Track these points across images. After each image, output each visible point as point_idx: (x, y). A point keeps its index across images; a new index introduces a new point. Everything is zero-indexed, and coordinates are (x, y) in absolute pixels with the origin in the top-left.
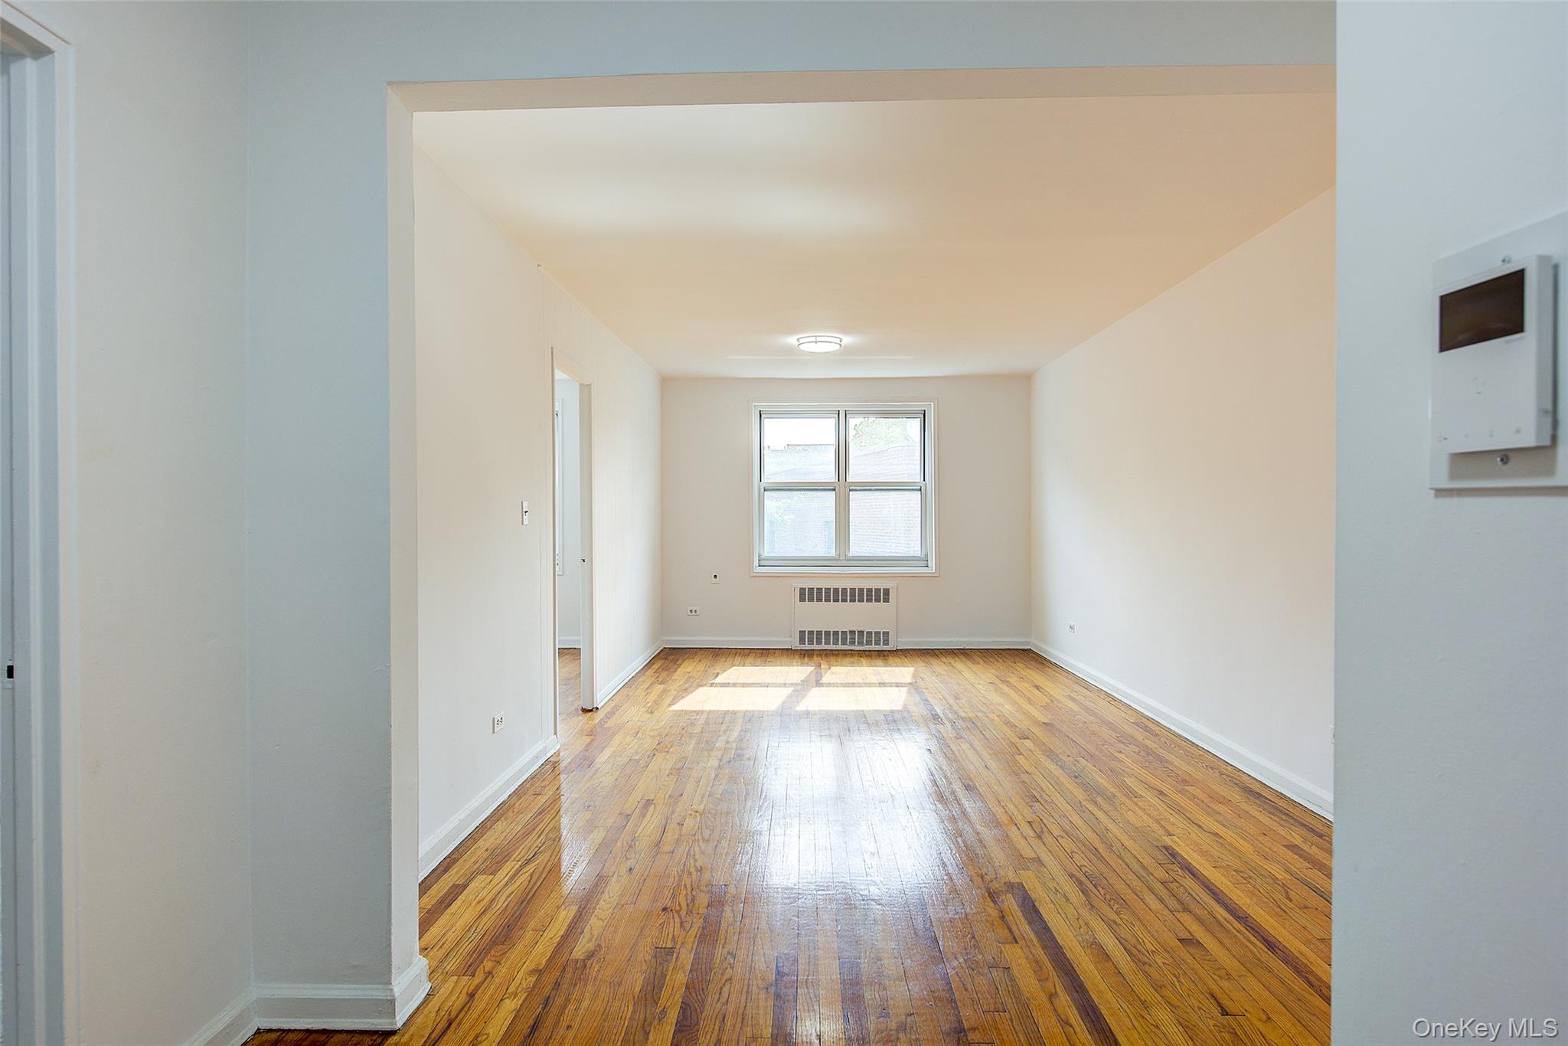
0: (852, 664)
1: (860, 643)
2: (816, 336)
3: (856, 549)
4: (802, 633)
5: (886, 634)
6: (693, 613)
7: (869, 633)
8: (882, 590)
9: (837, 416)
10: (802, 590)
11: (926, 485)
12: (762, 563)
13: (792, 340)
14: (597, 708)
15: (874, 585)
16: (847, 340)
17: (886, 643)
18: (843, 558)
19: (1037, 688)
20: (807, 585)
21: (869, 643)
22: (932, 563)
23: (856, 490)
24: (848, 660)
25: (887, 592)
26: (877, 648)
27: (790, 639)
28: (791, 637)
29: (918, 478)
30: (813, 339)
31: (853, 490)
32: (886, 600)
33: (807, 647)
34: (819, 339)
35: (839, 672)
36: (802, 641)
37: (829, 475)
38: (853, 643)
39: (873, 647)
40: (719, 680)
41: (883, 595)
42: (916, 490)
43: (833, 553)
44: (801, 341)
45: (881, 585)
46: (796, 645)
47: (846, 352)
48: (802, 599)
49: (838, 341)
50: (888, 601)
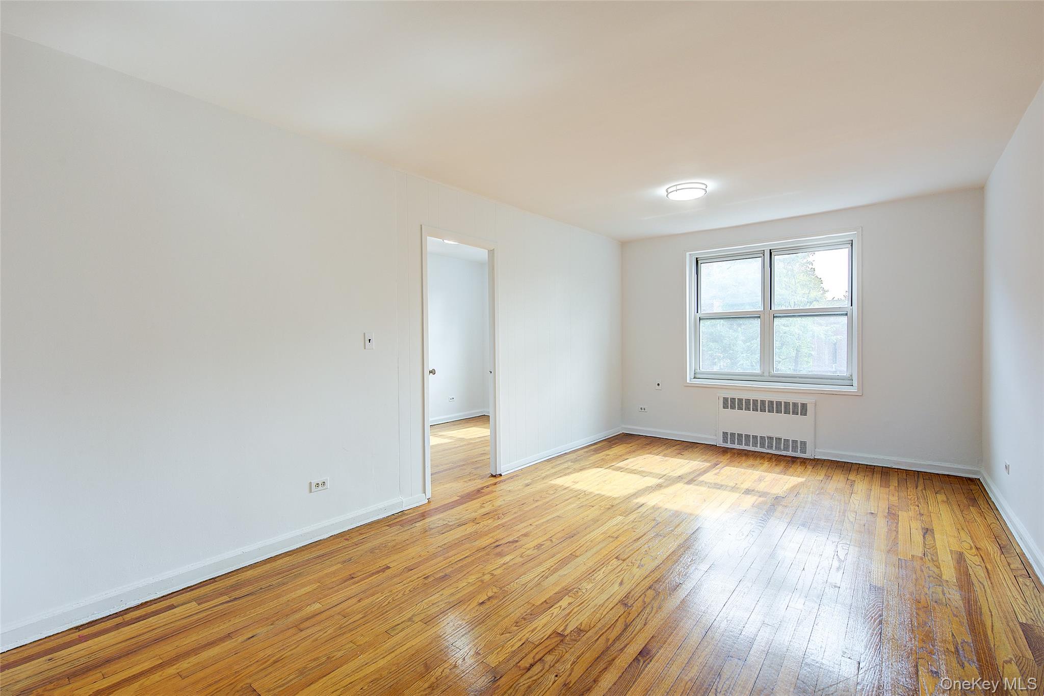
1: (778, 448)
2: (676, 185)
3: (783, 367)
4: (725, 434)
5: (804, 443)
6: (643, 410)
7: (788, 441)
8: (799, 404)
9: (763, 255)
10: (725, 400)
11: (852, 309)
12: (698, 376)
13: (661, 191)
14: (501, 475)
15: (791, 399)
16: (712, 185)
17: (804, 450)
18: (766, 374)
20: (729, 395)
21: (786, 449)
22: (855, 383)
23: (780, 317)
25: (804, 406)
26: (794, 454)
27: (715, 438)
28: (716, 436)
30: (677, 188)
31: (777, 317)
33: (729, 445)
34: (679, 187)
36: (725, 441)
37: (755, 304)
38: (770, 447)
39: (787, 453)
40: (621, 464)
41: (803, 410)
42: (843, 315)
43: (757, 370)
44: (669, 191)
45: (800, 400)
46: (720, 443)
48: (725, 406)
49: (704, 187)
50: (805, 414)
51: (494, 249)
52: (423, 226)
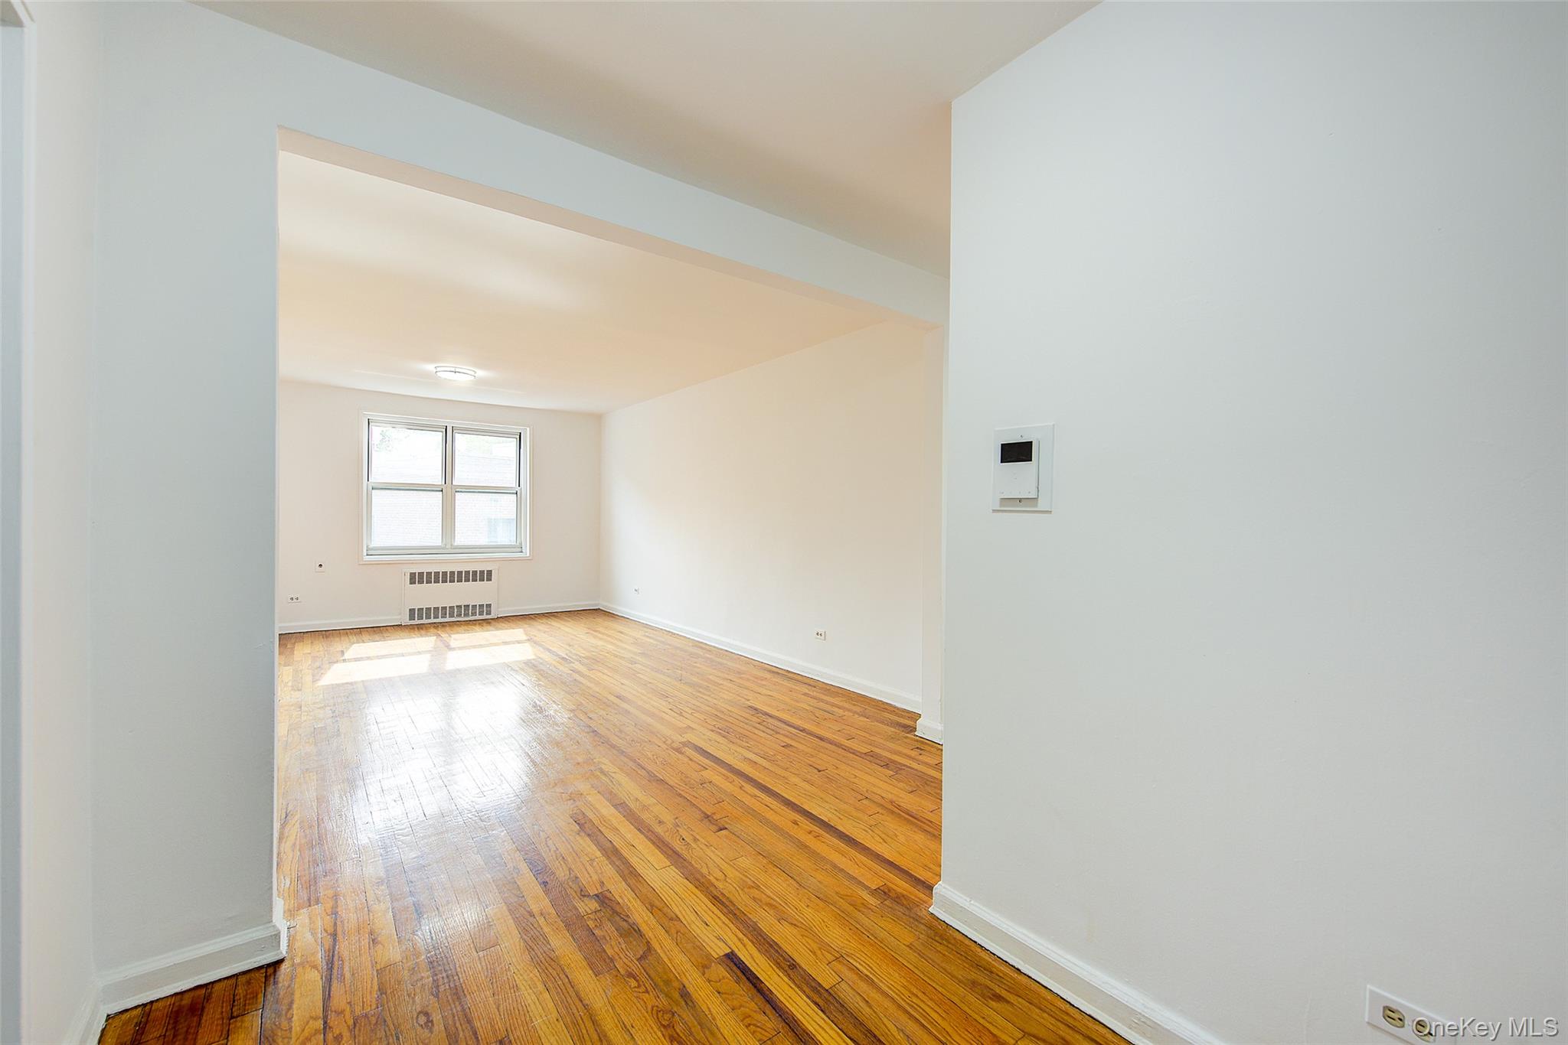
0: (467, 631)
1: (467, 615)
2: (451, 367)
3: (462, 538)
4: (412, 611)
5: (489, 606)
6: (295, 601)
7: (474, 607)
8: (486, 572)
9: (444, 431)
10: (413, 575)
11: (521, 489)
12: (370, 552)
13: (430, 367)
15: (479, 567)
16: (481, 373)
17: (489, 613)
18: (449, 547)
19: (621, 633)
20: (417, 570)
21: (474, 614)
22: (526, 548)
23: (461, 492)
24: (463, 628)
25: (490, 573)
26: (481, 617)
27: (399, 617)
28: (400, 614)
29: (513, 484)
30: (453, 369)
31: (458, 492)
32: (489, 579)
33: (417, 622)
34: (457, 370)
35: (459, 638)
36: (412, 617)
37: (436, 477)
38: (459, 615)
39: (478, 617)
41: (486, 576)
42: (513, 493)
43: (439, 543)
44: (438, 369)
45: (485, 568)
46: (405, 620)
47: (481, 382)
48: (412, 582)
49: (473, 373)
50: (491, 580)
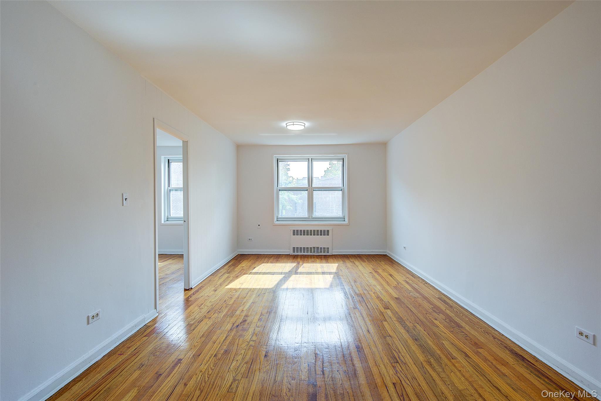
0: (313, 262)
1: (317, 252)
2: (293, 122)
3: (317, 214)
4: (294, 248)
5: (328, 248)
6: (250, 240)
7: (321, 248)
8: (326, 231)
9: (308, 160)
10: (294, 231)
11: (344, 188)
12: (278, 220)
13: (284, 124)
14: (192, 288)
15: (323, 228)
16: (307, 124)
17: (328, 252)
18: (310, 217)
19: (391, 275)
20: (296, 228)
21: (321, 252)
22: (347, 220)
23: (316, 190)
24: (310, 260)
25: (328, 231)
26: (324, 254)
27: (289, 251)
28: (289, 249)
29: (341, 186)
30: (292, 123)
31: (314, 190)
32: (328, 235)
33: (296, 254)
34: (294, 123)
36: (294, 251)
37: (305, 184)
38: (314, 252)
39: (323, 254)
40: (254, 271)
41: (327, 233)
42: (340, 190)
43: (307, 216)
44: (288, 124)
45: (326, 229)
46: (292, 253)
47: (308, 129)
48: (294, 234)
49: (304, 125)
50: (329, 235)
51: (187, 141)
52: (155, 119)
